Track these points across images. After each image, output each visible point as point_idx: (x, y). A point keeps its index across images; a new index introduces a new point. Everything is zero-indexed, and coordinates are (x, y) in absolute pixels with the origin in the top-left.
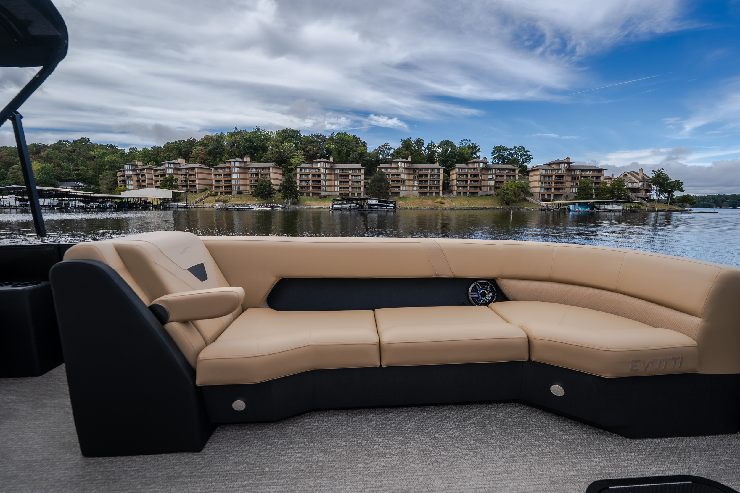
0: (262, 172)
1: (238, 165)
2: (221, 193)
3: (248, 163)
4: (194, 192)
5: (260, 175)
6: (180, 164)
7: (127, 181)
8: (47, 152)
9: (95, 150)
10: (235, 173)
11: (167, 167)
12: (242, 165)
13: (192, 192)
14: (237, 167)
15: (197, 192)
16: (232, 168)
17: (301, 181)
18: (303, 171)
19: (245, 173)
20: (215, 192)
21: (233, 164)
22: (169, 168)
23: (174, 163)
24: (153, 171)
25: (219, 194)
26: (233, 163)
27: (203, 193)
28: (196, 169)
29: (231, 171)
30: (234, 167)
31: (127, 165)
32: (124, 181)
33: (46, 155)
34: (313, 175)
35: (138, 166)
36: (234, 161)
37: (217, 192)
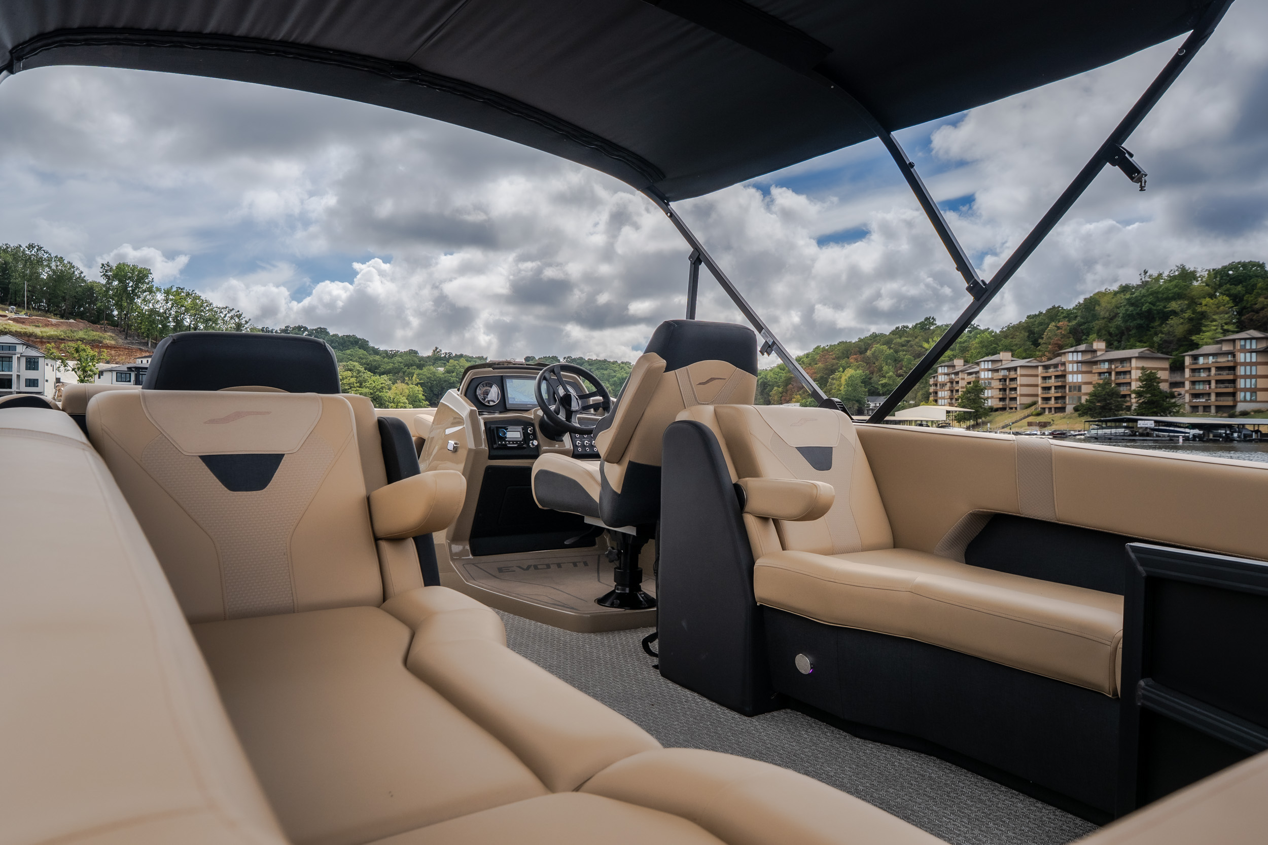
0: (1120, 369)
1: (1080, 357)
2: (1050, 409)
3: (1099, 353)
4: (1014, 409)
5: (1113, 374)
6: (1001, 361)
7: (940, 393)
8: (873, 349)
9: (930, 340)
10: (1073, 373)
11: (983, 367)
12: (1088, 357)
13: (1011, 408)
14: (1078, 362)
15: (1018, 409)
16: (1067, 364)
17: (1193, 383)
18: (1201, 360)
19: (1090, 372)
20: (1041, 408)
21: (1070, 357)
22: (984, 370)
23: (992, 361)
24: (966, 375)
25: (1047, 412)
26: (1070, 354)
27: (1024, 411)
28: (1018, 369)
29: (1065, 370)
30: (1072, 362)
31: (941, 366)
32: (936, 393)
33: (872, 354)
34: (1219, 369)
35: (957, 367)
36: (1073, 352)
37: (1044, 409)
